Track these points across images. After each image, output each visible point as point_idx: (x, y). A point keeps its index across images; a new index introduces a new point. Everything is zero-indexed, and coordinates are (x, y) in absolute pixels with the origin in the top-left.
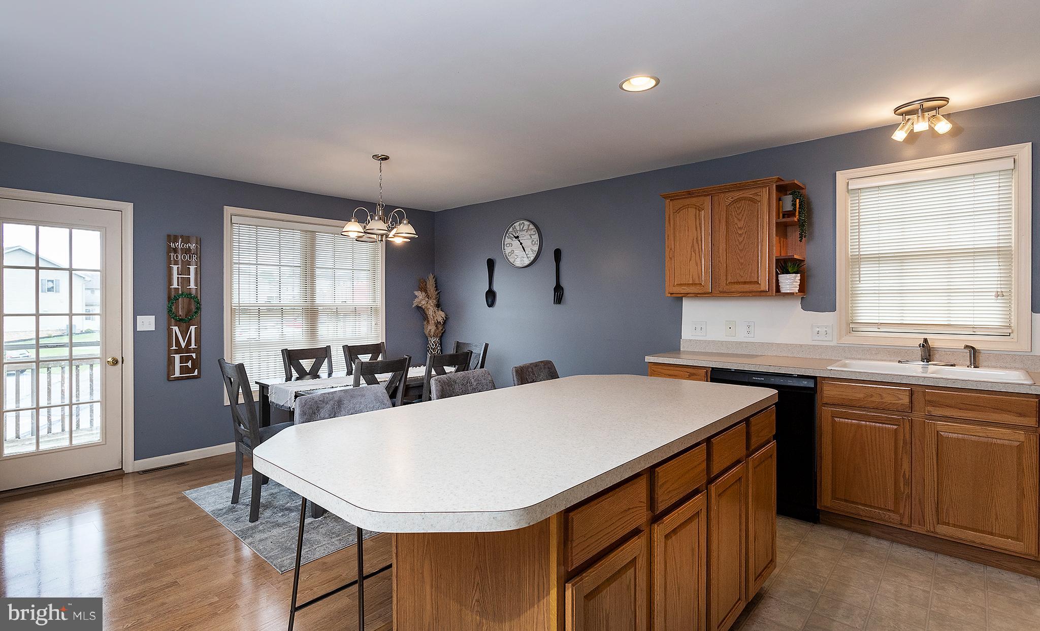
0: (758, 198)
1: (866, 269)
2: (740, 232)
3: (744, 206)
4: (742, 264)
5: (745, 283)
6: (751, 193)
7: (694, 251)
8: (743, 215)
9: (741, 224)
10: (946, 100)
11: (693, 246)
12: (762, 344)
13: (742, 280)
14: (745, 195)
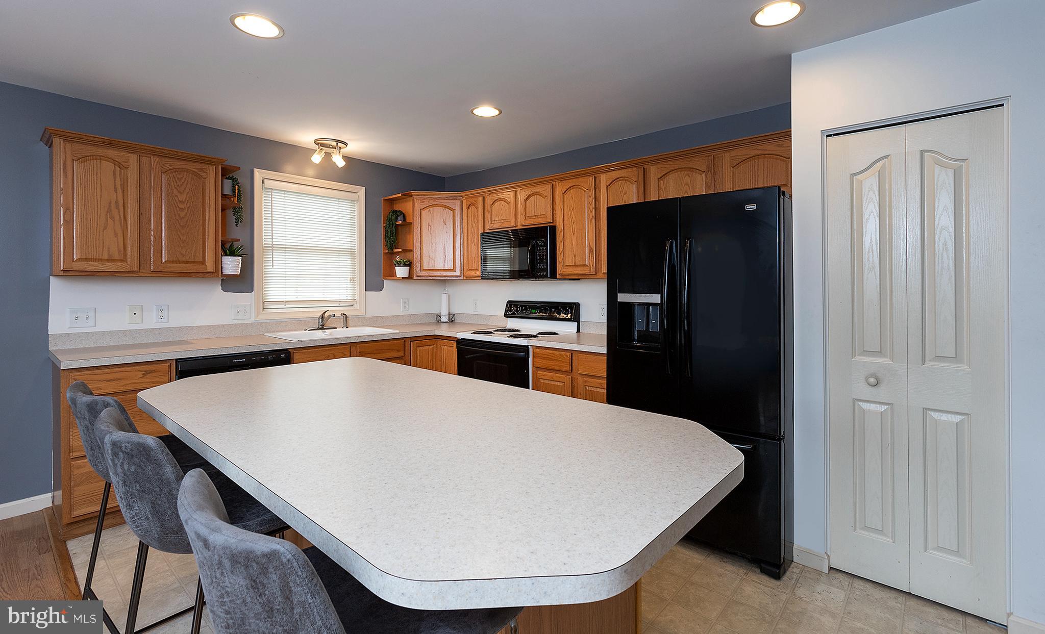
0: (204, 175)
1: (277, 256)
2: (182, 206)
3: (187, 179)
4: (183, 242)
5: (187, 262)
6: (195, 167)
7: (112, 218)
8: (185, 189)
9: (183, 197)
10: (346, 144)
11: (109, 210)
12: (181, 329)
13: (184, 259)
14: (188, 167)
